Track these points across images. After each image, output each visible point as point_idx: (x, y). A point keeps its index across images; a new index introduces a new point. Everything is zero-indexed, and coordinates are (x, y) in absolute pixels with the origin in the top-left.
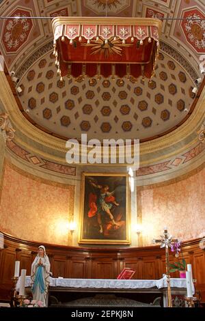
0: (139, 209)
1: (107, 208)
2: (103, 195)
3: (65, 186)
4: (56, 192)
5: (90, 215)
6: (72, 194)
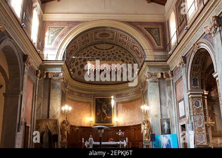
0: (117, 111)
1: (104, 111)
2: (103, 106)
3: (88, 103)
4: (84, 106)
5: (98, 114)
6: (91, 106)
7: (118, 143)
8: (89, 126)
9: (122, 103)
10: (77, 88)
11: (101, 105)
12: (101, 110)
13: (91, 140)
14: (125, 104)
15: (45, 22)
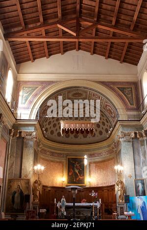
0: (90, 171)
1: (77, 171)
2: (75, 166)
3: (60, 162)
4: (56, 165)
5: (70, 174)
6: (63, 166)
7: (91, 204)
8: (61, 186)
9: (95, 162)
10: (50, 147)
11: (73, 164)
12: (74, 170)
13: (63, 201)
14: (98, 164)
15: (19, 81)
